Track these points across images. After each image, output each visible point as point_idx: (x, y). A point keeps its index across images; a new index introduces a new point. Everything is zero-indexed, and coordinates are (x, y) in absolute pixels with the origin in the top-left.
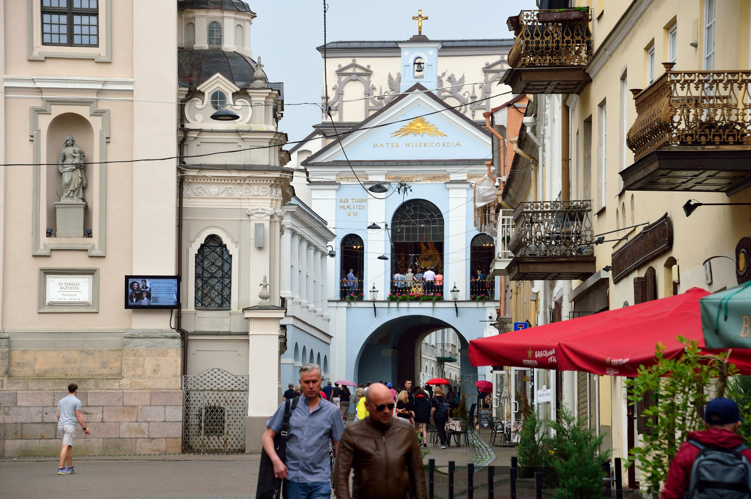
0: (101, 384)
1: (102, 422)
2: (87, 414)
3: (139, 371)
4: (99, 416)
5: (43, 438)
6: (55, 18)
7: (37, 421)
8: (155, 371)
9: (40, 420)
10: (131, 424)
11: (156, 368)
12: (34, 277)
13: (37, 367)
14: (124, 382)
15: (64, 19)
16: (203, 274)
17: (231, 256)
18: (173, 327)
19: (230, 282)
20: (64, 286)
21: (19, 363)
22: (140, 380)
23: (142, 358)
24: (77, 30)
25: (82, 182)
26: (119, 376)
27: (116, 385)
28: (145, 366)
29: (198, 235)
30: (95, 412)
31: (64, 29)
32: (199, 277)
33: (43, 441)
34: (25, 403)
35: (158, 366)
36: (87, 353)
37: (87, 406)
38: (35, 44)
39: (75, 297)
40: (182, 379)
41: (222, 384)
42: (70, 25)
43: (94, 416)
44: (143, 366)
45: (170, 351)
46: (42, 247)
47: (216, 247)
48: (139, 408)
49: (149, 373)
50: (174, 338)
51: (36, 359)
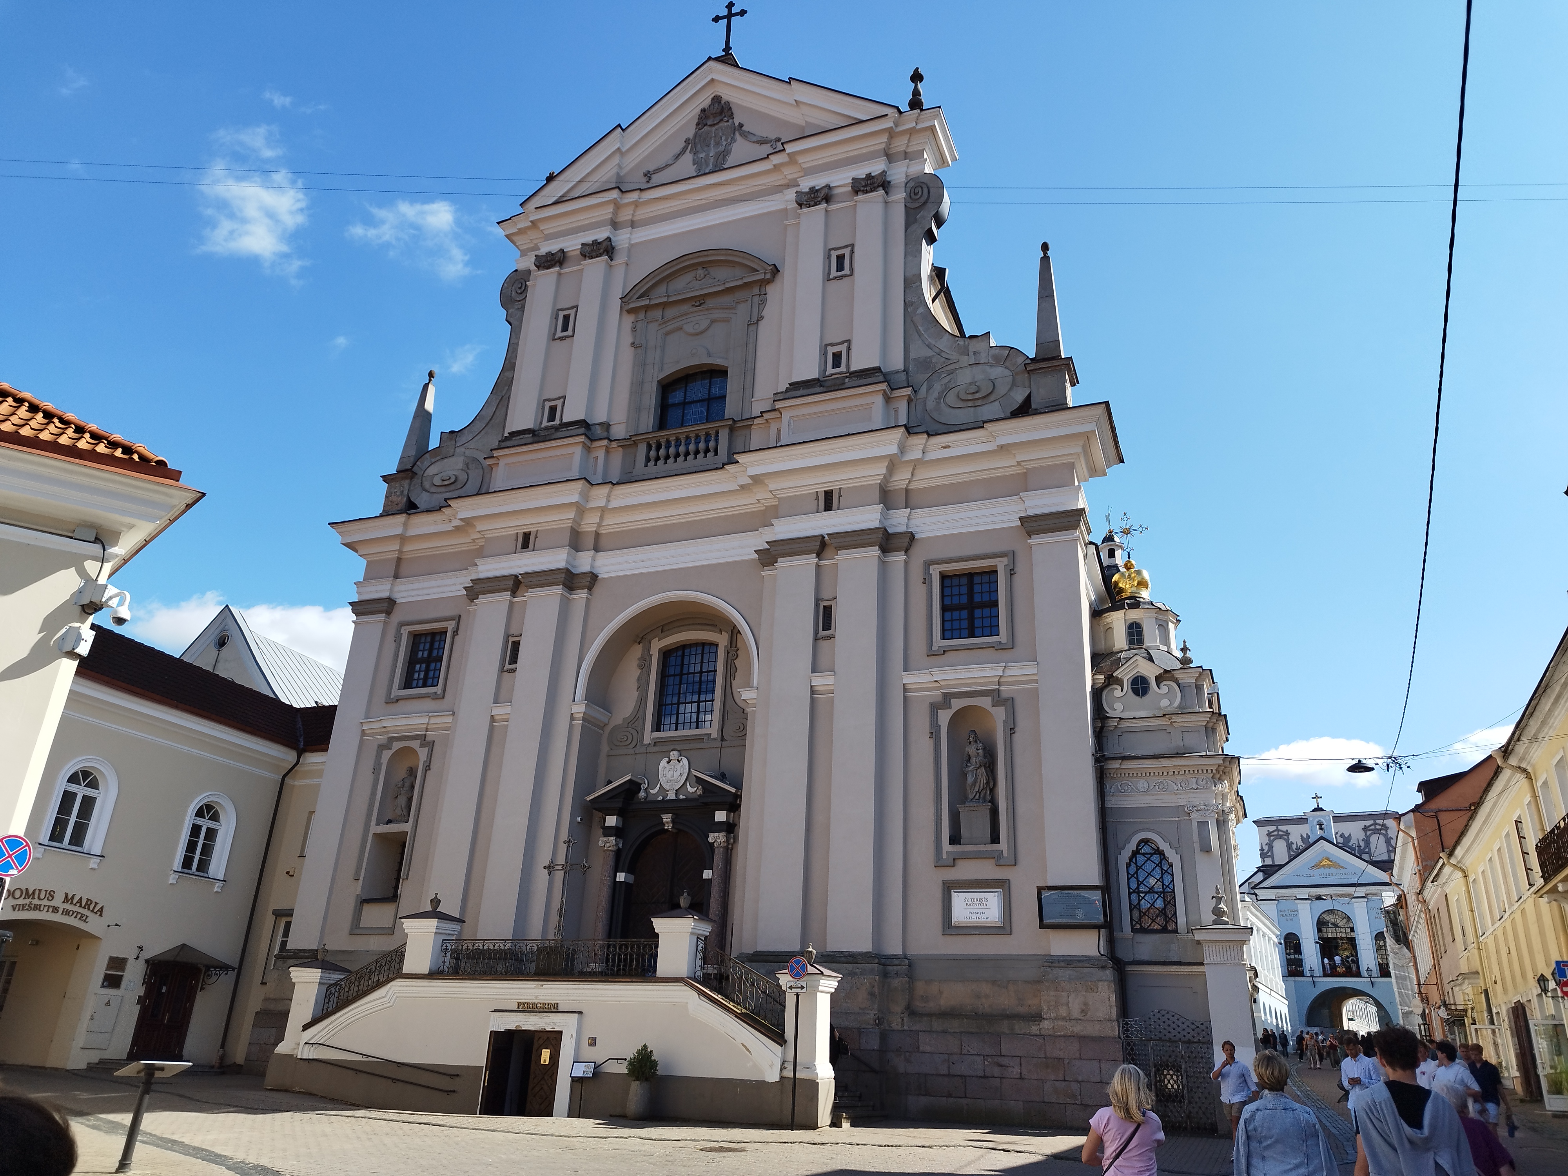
0: (1017, 1027)
1: (1021, 1078)
2: (1001, 1066)
3: (1063, 1012)
4: (1017, 1070)
5: (950, 1096)
6: (956, 614)
7: (942, 1072)
8: (1083, 1011)
9: (945, 1072)
10: (1056, 1083)
11: (1084, 1008)
12: (937, 893)
13: (942, 1002)
14: (1046, 1024)
15: (965, 614)
16: (1138, 888)
17: (1171, 865)
18: (1102, 953)
19: (1174, 897)
20: (970, 902)
21: (922, 997)
22: (1064, 1023)
23: (1065, 994)
24: (978, 623)
25: (988, 783)
26: (1037, 1017)
27: (1035, 1029)
28: (1070, 1005)
29: (1128, 841)
30: (1011, 1064)
31: (965, 624)
32: (1134, 892)
33: (951, 1100)
34: (928, 1049)
35: (1086, 1004)
36: (999, 986)
37: (1001, 1055)
38: (934, 640)
39: (983, 916)
40: (1119, 1022)
41: (1175, 1033)
42: (972, 619)
43: (1010, 1069)
44: (1068, 1004)
45: (1100, 984)
46: (944, 856)
47: (1152, 854)
48: (1066, 1062)
49: (1076, 1014)
50: (1104, 968)
51: (941, 993)
